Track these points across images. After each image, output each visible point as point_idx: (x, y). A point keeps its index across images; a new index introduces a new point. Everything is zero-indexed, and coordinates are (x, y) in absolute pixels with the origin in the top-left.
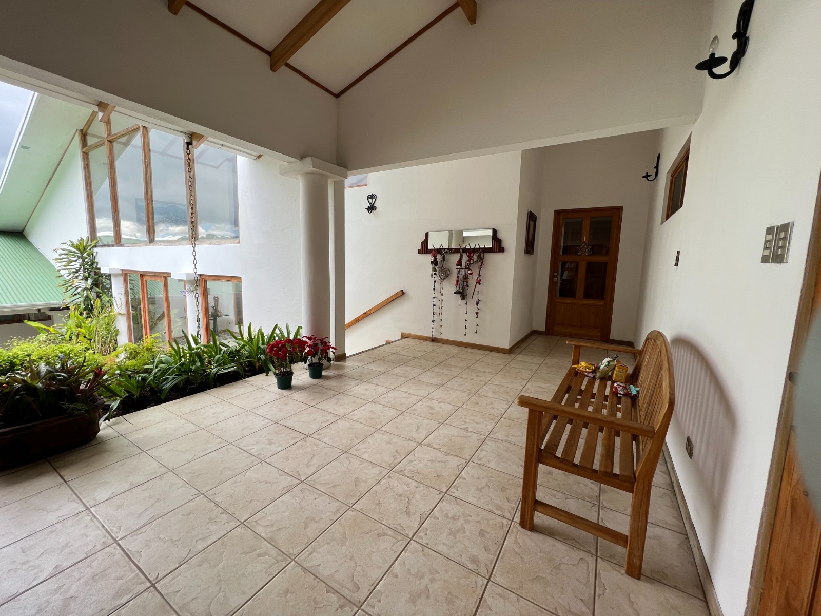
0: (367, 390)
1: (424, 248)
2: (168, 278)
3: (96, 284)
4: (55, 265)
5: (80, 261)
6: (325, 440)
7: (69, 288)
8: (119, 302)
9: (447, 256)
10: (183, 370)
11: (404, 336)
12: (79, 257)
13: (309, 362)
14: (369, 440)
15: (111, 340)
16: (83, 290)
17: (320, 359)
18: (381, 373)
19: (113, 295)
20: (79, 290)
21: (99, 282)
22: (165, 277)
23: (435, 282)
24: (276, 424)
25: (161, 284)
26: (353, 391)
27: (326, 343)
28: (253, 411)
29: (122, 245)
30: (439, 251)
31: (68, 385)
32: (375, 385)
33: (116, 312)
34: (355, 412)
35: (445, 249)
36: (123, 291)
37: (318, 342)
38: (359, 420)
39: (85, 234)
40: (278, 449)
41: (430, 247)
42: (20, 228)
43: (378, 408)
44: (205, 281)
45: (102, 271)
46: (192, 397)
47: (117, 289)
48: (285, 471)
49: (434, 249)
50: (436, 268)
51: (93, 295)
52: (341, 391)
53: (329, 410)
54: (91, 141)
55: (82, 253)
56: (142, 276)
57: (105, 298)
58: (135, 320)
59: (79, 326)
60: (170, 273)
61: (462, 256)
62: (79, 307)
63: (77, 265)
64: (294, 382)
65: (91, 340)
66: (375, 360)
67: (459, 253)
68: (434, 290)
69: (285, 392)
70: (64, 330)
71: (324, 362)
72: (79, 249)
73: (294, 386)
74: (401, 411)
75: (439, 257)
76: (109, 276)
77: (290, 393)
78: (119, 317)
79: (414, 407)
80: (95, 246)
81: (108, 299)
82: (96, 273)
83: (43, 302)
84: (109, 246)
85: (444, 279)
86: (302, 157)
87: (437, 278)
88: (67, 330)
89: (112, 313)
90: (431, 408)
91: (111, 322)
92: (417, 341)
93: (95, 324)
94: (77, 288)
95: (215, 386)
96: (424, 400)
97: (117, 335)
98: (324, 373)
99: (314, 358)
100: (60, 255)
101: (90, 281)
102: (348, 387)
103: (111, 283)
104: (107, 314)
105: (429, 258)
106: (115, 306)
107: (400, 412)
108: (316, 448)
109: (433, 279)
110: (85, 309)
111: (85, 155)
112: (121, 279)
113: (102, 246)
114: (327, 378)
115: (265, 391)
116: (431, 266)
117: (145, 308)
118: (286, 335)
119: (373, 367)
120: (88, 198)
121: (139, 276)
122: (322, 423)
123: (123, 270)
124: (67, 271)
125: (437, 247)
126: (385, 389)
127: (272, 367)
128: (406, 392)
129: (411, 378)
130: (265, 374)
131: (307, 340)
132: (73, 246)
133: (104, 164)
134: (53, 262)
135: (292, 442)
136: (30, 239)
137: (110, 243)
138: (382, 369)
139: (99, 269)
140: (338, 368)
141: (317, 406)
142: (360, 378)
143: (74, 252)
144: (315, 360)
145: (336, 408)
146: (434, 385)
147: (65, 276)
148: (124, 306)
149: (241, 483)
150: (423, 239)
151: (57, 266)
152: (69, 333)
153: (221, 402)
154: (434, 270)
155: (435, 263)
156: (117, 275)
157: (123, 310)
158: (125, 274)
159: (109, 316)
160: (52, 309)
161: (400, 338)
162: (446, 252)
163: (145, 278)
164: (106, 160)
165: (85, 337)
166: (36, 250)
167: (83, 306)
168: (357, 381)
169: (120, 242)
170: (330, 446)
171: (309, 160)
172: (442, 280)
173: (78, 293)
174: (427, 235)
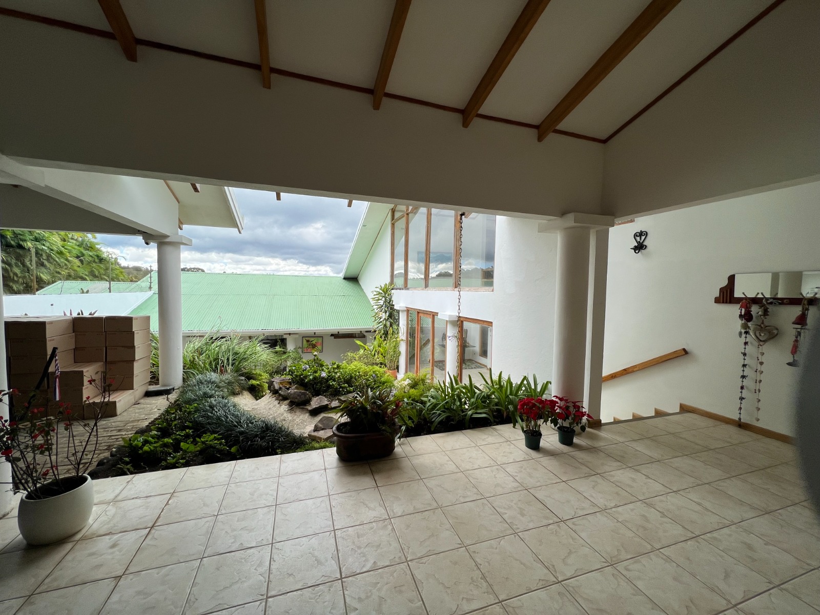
0: (634, 480)
1: (727, 295)
2: (435, 316)
3: (390, 316)
4: (371, 301)
5: (384, 299)
6: (583, 535)
7: (377, 318)
8: (402, 332)
9: (771, 308)
10: (447, 408)
11: (684, 409)
12: (383, 297)
13: (560, 425)
14: (644, 560)
15: (396, 359)
16: (384, 320)
17: (570, 424)
18: (652, 461)
19: (400, 325)
20: (381, 320)
21: (393, 315)
22: (434, 315)
23: (746, 343)
24: (526, 492)
25: (430, 320)
26: (614, 476)
27: (579, 407)
28: (503, 466)
29: (408, 289)
30: (755, 301)
31: (381, 410)
32: (644, 477)
33: (400, 339)
34: (620, 509)
35: (767, 299)
36: (405, 323)
37: (571, 405)
38: (627, 524)
39: (388, 281)
40: (531, 525)
41: (738, 294)
42: (356, 276)
43: (653, 515)
44: (462, 322)
45: (395, 307)
46: (453, 434)
47: (403, 320)
48: (539, 557)
49: (746, 298)
50: (750, 324)
51: (388, 324)
52: (599, 472)
53: (585, 494)
54: (397, 215)
55: (385, 294)
56: (418, 312)
57: (395, 327)
58: (411, 345)
59: (379, 346)
60: (438, 313)
61: (808, 309)
62: (381, 332)
63: (381, 302)
64: (543, 443)
65: (384, 357)
66: (643, 438)
67: (800, 304)
68: (745, 354)
69: (533, 453)
70: (372, 347)
71: (577, 429)
72: (384, 291)
73: (542, 448)
74: (692, 533)
75: (755, 310)
76: (398, 312)
77: (539, 456)
78: (402, 342)
79: (715, 535)
80: (393, 289)
81: (396, 328)
82: (391, 309)
83: (363, 327)
84: (400, 289)
85: (765, 341)
86: (563, 214)
87: (751, 338)
88: (374, 348)
89: (398, 339)
90: (750, 547)
91: (396, 346)
92: (710, 422)
93: (387, 345)
94: (381, 318)
95: (469, 428)
96: (733, 527)
97: (399, 355)
98: (575, 440)
99: (565, 421)
100: (375, 295)
101: (387, 314)
102: (607, 468)
103: (399, 316)
104: (394, 340)
105: (735, 310)
106: (400, 334)
107: (690, 535)
108: (572, 543)
109: (743, 340)
110: (383, 334)
111: (393, 225)
112: (405, 313)
113: (396, 289)
114: (579, 447)
115: (512, 446)
116: (740, 322)
117: (418, 335)
118: (533, 387)
119: (640, 447)
120: (392, 255)
121: (416, 313)
122: (577, 509)
123: (407, 307)
124: (377, 307)
125: (751, 295)
126: (661, 487)
127: (519, 420)
128: (699, 504)
129: (706, 481)
130: (512, 425)
131: (557, 400)
132: (381, 289)
133: (402, 229)
134: (371, 300)
135: (545, 522)
136: (361, 283)
137: (401, 287)
138: (655, 454)
139: (394, 305)
140: (593, 437)
141: (570, 483)
142: (622, 459)
143: (381, 293)
144: (566, 424)
145: (594, 495)
146: (752, 508)
147: (375, 310)
148: (405, 335)
149: (497, 550)
150: (725, 283)
151: (372, 302)
152: (374, 350)
153: (475, 447)
154: (745, 326)
155: (747, 317)
156: (403, 311)
157: (404, 338)
158: (408, 311)
159: (396, 341)
160: (367, 332)
161: (678, 411)
162: (771, 303)
163: (420, 315)
164: (404, 227)
165: (382, 354)
166: (362, 290)
167: (383, 332)
168: (619, 464)
169: (407, 286)
170: (589, 546)
171: (571, 217)
172: (761, 343)
173: (381, 322)
174: (732, 279)
